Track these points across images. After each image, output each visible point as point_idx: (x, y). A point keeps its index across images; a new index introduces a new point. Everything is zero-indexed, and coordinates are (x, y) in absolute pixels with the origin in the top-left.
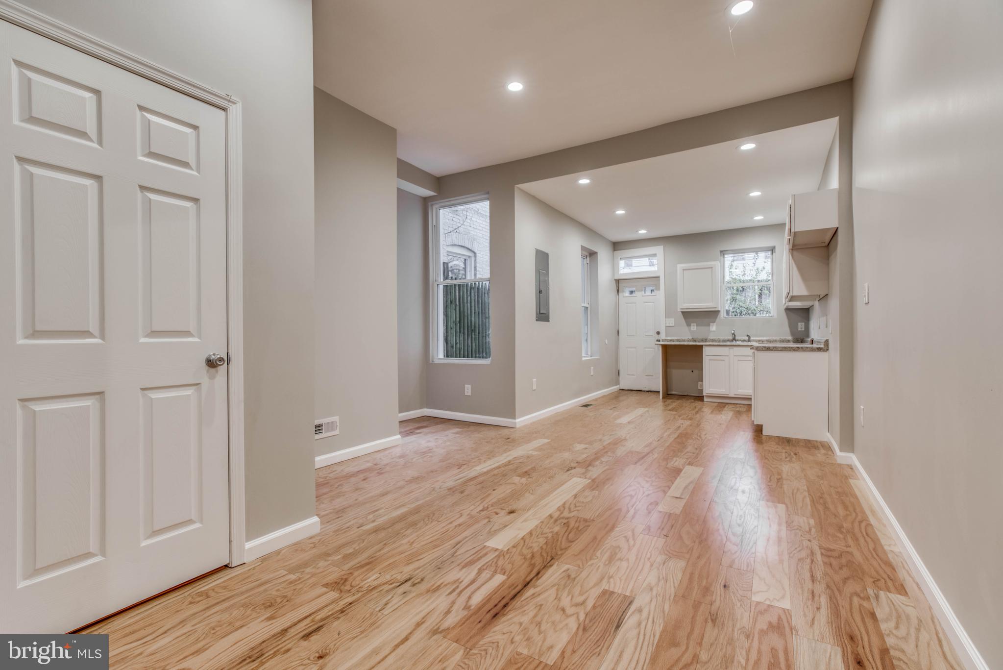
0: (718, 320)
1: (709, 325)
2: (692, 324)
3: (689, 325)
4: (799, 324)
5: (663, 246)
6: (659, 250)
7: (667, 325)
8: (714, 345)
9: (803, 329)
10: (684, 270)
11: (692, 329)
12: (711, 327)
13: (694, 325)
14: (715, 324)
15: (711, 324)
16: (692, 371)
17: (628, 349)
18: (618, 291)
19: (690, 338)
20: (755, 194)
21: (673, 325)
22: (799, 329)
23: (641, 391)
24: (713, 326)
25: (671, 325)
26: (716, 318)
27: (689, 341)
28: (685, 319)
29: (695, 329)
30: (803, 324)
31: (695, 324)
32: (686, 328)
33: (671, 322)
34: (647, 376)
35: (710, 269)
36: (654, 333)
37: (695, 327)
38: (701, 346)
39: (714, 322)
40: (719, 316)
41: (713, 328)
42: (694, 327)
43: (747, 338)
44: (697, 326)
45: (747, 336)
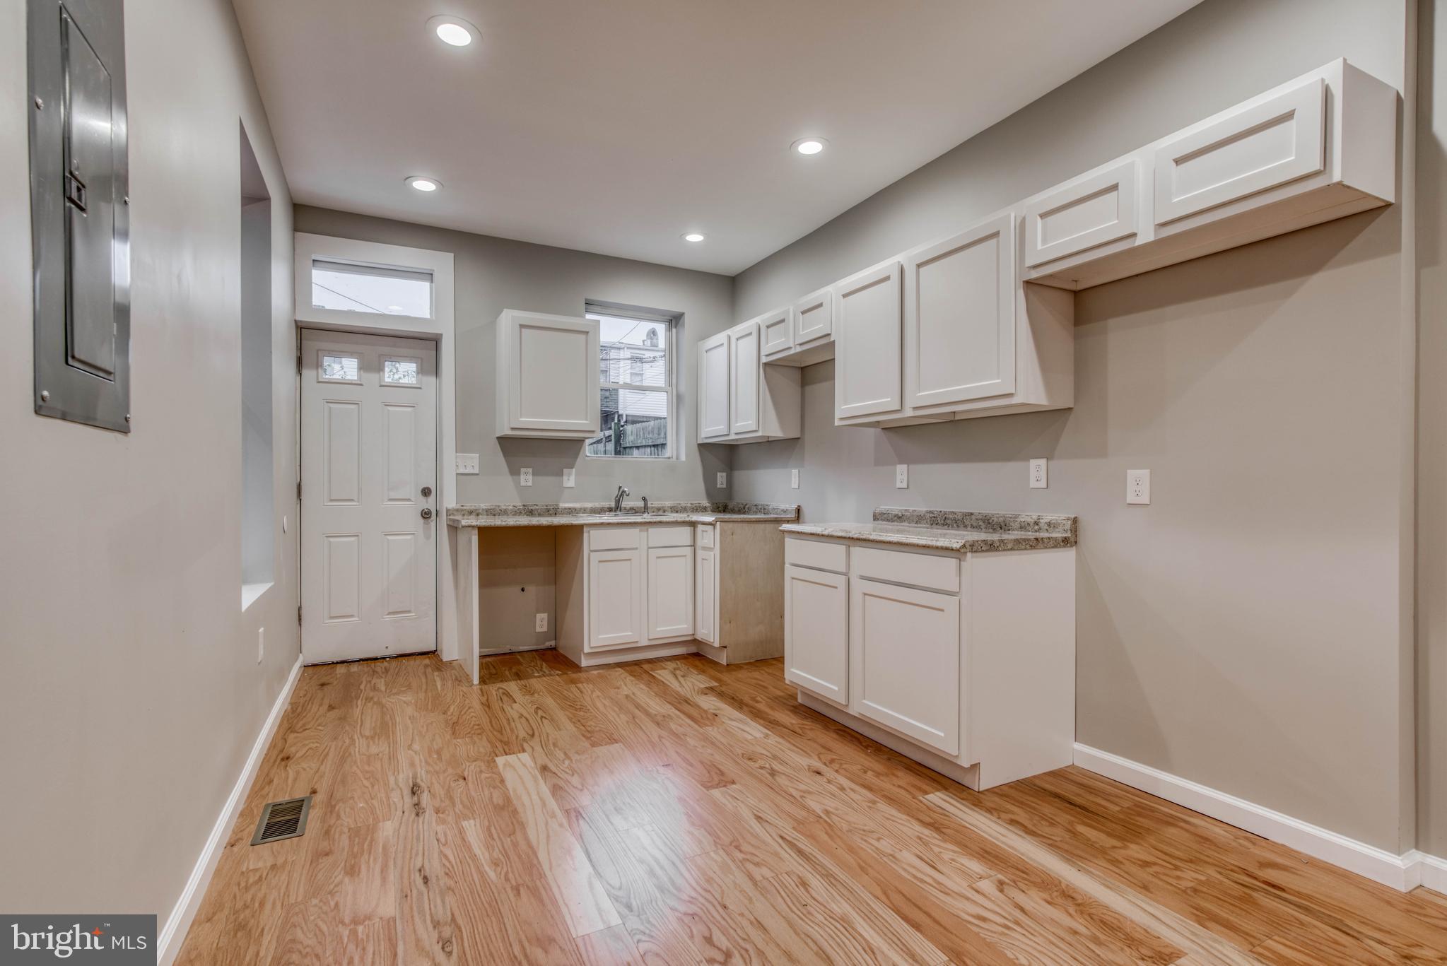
0: (579, 461)
1: (562, 475)
2: (523, 470)
3: (514, 472)
4: (719, 474)
5: (452, 254)
6: (442, 262)
7: (462, 470)
8: (609, 524)
9: (724, 486)
10: (522, 326)
11: (523, 483)
12: (565, 478)
13: (526, 474)
14: (574, 470)
15: (565, 471)
16: (523, 590)
17: (332, 539)
18: (299, 362)
19: (519, 504)
20: (810, 148)
21: (477, 472)
22: (718, 486)
23: (376, 659)
24: (569, 475)
25: (472, 472)
26: (577, 458)
27: (517, 512)
28: (505, 456)
29: (530, 484)
30: (724, 474)
31: (530, 470)
32: (508, 479)
33: (472, 462)
34: (390, 613)
35: (583, 337)
36: (413, 492)
37: (530, 477)
38: (580, 528)
39: (572, 468)
40: (581, 453)
41: (570, 480)
42: (527, 478)
43: (641, 504)
44: (534, 474)
45: (644, 499)
